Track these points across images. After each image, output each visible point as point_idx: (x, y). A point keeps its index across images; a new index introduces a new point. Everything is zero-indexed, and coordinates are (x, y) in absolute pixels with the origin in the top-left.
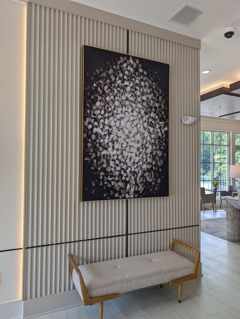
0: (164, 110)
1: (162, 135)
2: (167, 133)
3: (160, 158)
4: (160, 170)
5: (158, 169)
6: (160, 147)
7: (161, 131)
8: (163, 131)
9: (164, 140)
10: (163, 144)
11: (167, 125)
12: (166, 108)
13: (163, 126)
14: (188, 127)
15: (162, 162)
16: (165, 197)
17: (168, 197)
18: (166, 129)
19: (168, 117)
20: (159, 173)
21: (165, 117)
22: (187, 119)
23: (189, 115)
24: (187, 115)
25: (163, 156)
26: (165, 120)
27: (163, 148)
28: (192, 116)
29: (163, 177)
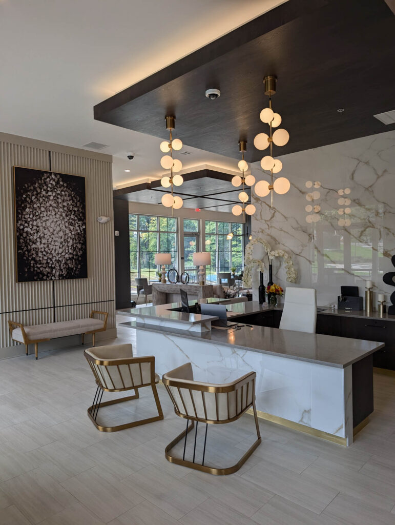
0: (81, 212)
1: (81, 232)
2: (85, 230)
3: (79, 249)
4: (80, 259)
5: (79, 258)
6: (79, 241)
7: (80, 229)
8: (81, 229)
9: (83, 235)
10: (82, 239)
11: (84, 224)
12: (83, 211)
13: (81, 225)
14: (103, 225)
15: (81, 252)
16: (85, 279)
17: (87, 279)
18: (84, 227)
19: (85, 218)
20: (79, 261)
21: (82, 218)
22: (102, 219)
23: (104, 216)
24: (102, 215)
25: (82, 248)
26: (83, 221)
27: (82, 242)
28: (106, 216)
29: (82, 264)
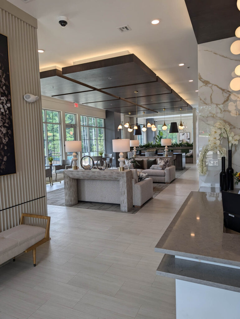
9: (8, 116)
10: (7, 121)
14: (31, 104)
18: (9, 105)
22: (29, 97)
23: (31, 93)
24: (28, 93)
25: (7, 133)
27: (7, 125)
